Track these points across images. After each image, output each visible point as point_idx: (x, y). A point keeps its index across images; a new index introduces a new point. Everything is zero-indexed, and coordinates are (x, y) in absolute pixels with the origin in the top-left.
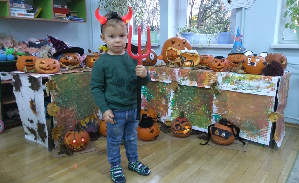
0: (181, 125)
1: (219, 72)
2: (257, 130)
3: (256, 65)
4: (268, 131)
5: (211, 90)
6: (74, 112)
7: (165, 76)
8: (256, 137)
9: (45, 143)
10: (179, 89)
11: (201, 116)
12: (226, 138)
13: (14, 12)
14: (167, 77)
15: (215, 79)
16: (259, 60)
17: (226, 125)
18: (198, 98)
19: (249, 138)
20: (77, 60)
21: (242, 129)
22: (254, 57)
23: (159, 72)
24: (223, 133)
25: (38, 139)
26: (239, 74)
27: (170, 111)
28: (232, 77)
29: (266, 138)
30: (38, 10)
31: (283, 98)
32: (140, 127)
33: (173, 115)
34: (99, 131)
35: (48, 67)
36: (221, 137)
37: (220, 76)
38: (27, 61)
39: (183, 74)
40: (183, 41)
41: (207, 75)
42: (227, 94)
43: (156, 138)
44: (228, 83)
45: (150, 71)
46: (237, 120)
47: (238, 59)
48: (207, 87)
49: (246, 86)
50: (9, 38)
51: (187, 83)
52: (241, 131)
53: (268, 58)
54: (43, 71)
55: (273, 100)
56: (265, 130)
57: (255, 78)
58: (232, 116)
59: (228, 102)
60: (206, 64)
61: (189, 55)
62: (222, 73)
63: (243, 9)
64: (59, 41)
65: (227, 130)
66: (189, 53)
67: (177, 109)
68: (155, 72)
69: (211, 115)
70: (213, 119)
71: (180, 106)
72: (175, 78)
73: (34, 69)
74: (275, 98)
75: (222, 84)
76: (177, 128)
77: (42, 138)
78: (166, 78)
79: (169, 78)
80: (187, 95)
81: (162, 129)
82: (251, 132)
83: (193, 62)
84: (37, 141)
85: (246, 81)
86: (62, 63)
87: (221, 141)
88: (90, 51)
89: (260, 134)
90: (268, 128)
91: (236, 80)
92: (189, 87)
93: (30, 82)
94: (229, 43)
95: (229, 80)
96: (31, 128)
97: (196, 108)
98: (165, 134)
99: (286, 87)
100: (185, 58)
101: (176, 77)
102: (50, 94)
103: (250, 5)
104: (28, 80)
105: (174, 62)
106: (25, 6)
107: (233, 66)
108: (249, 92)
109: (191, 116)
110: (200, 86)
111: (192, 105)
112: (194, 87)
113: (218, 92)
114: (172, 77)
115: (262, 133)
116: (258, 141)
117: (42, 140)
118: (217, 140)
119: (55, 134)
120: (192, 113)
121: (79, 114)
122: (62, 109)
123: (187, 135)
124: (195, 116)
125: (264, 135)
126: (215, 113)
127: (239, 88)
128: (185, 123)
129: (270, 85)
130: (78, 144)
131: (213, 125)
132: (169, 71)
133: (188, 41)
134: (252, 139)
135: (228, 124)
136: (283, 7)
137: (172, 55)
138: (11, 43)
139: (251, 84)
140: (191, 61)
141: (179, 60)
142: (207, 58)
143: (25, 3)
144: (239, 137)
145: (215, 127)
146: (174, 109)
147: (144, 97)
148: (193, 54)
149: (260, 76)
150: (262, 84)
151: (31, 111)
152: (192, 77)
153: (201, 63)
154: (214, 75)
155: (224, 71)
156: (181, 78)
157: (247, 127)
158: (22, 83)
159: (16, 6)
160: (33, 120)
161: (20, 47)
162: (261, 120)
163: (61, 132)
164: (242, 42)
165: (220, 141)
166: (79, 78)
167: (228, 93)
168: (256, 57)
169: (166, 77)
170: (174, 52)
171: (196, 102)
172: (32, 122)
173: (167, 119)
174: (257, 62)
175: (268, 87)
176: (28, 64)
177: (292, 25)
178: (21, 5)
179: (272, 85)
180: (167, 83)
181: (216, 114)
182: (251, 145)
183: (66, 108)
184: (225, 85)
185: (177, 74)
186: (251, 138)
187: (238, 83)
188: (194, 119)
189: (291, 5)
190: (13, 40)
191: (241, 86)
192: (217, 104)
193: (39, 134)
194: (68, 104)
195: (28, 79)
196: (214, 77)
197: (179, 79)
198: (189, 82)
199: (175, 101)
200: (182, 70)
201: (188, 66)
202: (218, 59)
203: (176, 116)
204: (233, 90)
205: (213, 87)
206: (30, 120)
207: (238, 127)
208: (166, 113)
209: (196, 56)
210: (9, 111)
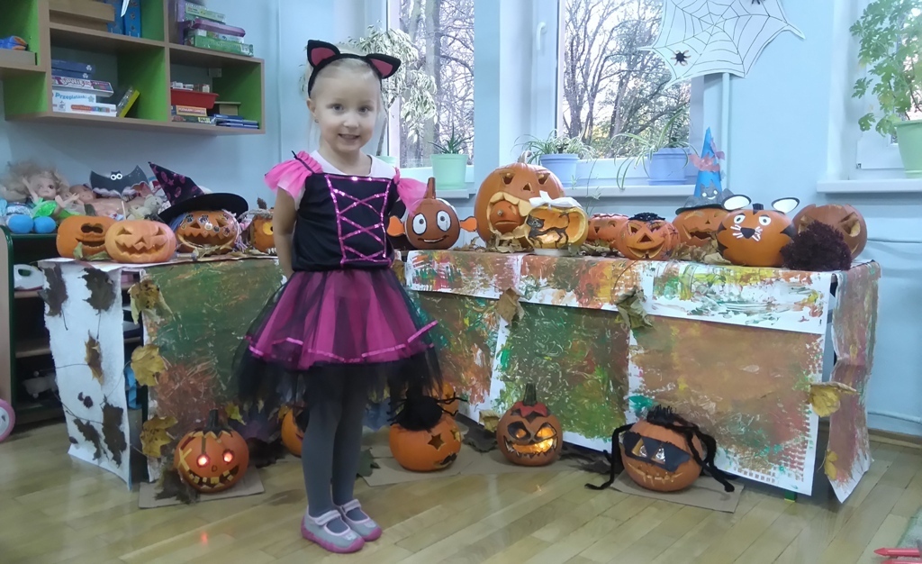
0: (526, 423)
1: (646, 262)
2: (771, 445)
3: (758, 236)
4: (806, 447)
5: (621, 318)
6: (211, 378)
7: (481, 278)
8: (770, 467)
9: (122, 465)
10: (525, 316)
11: (591, 401)
12: (669, 467)
13: (60, 100)
14: (487, 281)
15: (633, 281)
16: (769, 220)
17: (669, 426)
18: (582, 344)
19: (745, 473)
20: (227, 230)
21: (725, 444)
22: (754, 213)
23: (462, 265)
24: (661, 452)
25: (103, 455)
26: (706, 264)
27: (497, 385)
28: (686, 275)
29: (801, 472)
30: (130, 98)
31: (855, 344)
32: (399, 428)
33: (505, 397)
34: (281, 440)
35: (141, 244)
36: (653, 463)
37: (648, 271)
38: (86, 228)
39: (535, 271)
40: (538, 175)
41: (608, 271)
42: (672, 327)
43: (450, 460)
44: (674, 293)
45: (438, 263)
46: (706, 411)
47: (708, 223)
48: (607, 307)
49: (730, 301)
51: (547, 295)
52: (720, 449)
53: (803, 219)
55: (818, 347)
56: (798, 445)
57: (758, 278)
58: (688, 399)
59: (675, 356)
60: (610, 240)
61: (554, 214)
62: (655, 264)
63: (726, 77)
64: (179, 176)
65: (673, 443)
67: (518, 377)
68: (451, 267)
69: (625, 398)
70: (630, 408)
71: (527, 369)
72: (512, 282)
73: (104, 252)
74: (823, 337)
75: (654, 298)
76: (513, 434)
77: (113, 452)
78: (486, 284)
79: (492, 282)
80: (547, 336)
81: (471, 440)
82: (752, 451)
83: (565, 234)
84: (100, 462)
85: (730, 286)
86: (186, 238)
87: (654, 477)
88: (262, 204)
89: (782, 458)
90: (807, 438)
91: (697, 283)
92: (552, 310)
93: (89, 286)
94: (684, 183)
95: (676, 285)
96: (84, 422)
97: (576, 375)
98: (478, 454)
99: (863, 308)
100: (542, 221)
101: (514, 280)
102: (140, 321)
103: (747, 64)
104: (84, 282)
105: (512, 237)
106: (93, 85)
107: (690, 243)
108: (740, 320)
109: (562, 400)
110: (587, 304)
111: (564, 366)
112: (567, 308)
113: (643, 322)
114: (501, 280)
115: (788, 455)
116: (776, 481)
117: (114, 459)
118: (643, 474)
119: (151, 441)
120: (563, 391)
121: (223, 385)
122: (176, 365)
123: (546, 459)
124: (574, 402)
125: (793, 462)
126: (636, 391)
127: (709, 308)
128: (540, 421)
129: (807, 297)
130: (213, 471)
131: (630, 426)
132: (494, 263)
133: (553, 176)
134: (757, 476)
135: (676, 424)
136: (851, 68)
137: (503, 215)
139: (745, 297)
140: (560, 231)
141: (524, 231)
142: (613, 223)
143: (92, 77)
144: (716, 468)
145: (634, 433)
146: (508, 380)
148: (565, 208)
149: (774, 270)
150: (781, 294)
151: (89, 371)
152: (562, 278)
153: (590, 239)
154: (629, 271)
155: (661, 259)
156: (529, 282)
157: (741, 436)
158: (69, 292)
159: (70, 85)
160: (92, 397)
162: (783, 411)
163: (167, 433)
164: (719, 172)
165: (649, 477)
166: (225, 278)
168: (760, 211)
169: (484, 281)
170: (510, 207)
171: (575, 357)
172: (88, 402)
173: (488, 411)
174: (762, 227)
175: (801, 305)
176: (87, 236)
177: (882, 120)
179: (812, 297)
180: (486, 299)
181: (640, 392)
182: (753, 494)
183: (188, 363)
184: (662, 300)
185: (517, 270)
186: (754, 473)
187: (705, 295)
188: (569, 410)
189: (874, 60)
191: (715, 303)
192: (641, 362)
193: (106, 441)
194: (194, 353)
195: (84, 277)
196: (628, 277)
197: (523, 285)
198: (553, 295)
199: (511, 352)
200: (532, 258)
201: (550, 246)
202: (642, 223)
203: (515, 400)
204: (690, 314)
205: (626, 308)
206: (84, 397)
207: (712, 435)
208: (486, 392)
209: (575, 215)
210: (33, 377)
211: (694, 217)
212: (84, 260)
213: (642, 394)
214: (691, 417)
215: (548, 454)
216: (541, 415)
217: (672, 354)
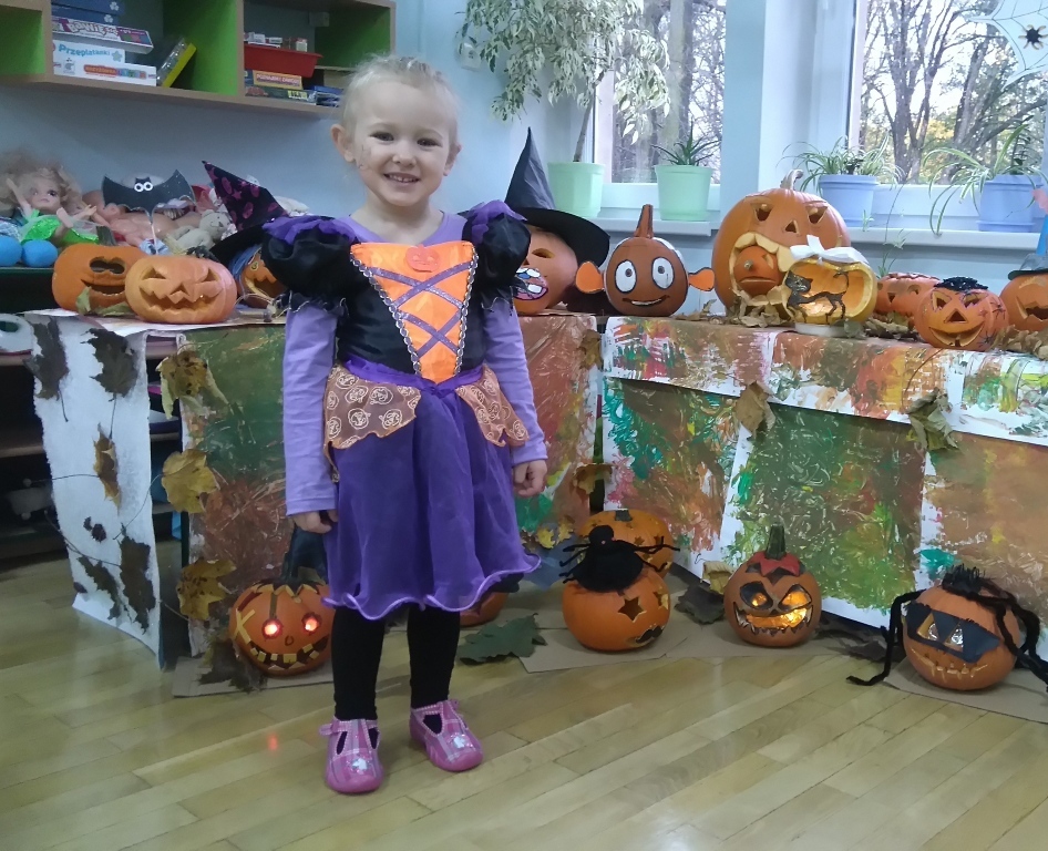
0: (767, 585)
1: (954, 353)
5: (915, 434)
7: (713, 364)
9: (149, 629)
10: (774, 423)
11: (867, 555)
14: (723, 369)
15: (935, 380)
17: (972, 596)
18: (858, 469)
23: (687, 342)
24: (958, 634)
25: (123, 613)
26: (1041, 360)
28: (1011, 375)
32: (576, 586)
35: (179, 294)
36: (946, 649)
37: (956, 367)
39: (794, 357)
40: (809, 208)
41: (899, 364)
42: (986, 452)
43: (651, 636)
44: (992, 401)
46: (1029, 575)
48: (895, 416)
50: (46, 171)
51: (809, 396)
52: (1046, 632)
54: (155, 309)
58: (1004, 555)
59: (989, 493)
60: (909, 315)
61: (827, 271)
62: (967, 356)
64: (249, 186)
65: (977, 621)
66: (823, 260)
67: (762, 514)
68: (670, 344)
69: (916, 551)
70: (922, 567)
71: (777, 503)
72: (759, 373)
75: (964, 407)
76: (748, 601)
77: (136, 609)
78: (721, 374)
79: (730, 371)
80: (807, 456)
81: (688, 605)
84: (117, 623)
87: (946, 669)
91: (1027, 388)
92: (816, 418)
94: (1030, 229)
95: (996, 389)
96: (96, 563)
97: (847, 516)
98: (696, 626)
100: (808, 282)
105: (765, 303)
107: (1022, 325)
110: (867, 411)
111: (830, 500)
112: (837, 415)
113: (946, 442)
114: (744, 369)
117: (138, 619)
118: (930, 663)
119: (194, 595)
120: (828, 538)
123: (795, 637)
124: (842, 554)
126: (930, 543)
127: (1040, 426)
128: (788, 581)
130: (286, 644)
131: (917, 594)
132: (733, 342)
133: (832, 211)
135: (985, 593)
137: (753, 268)
138: (52, 193)
140: (833, 299)
141: (780, 294)
142: (915, 289)
144: (1039, 657)
145: (922, 605)
146: (749, 518)
151: (100, 487)
152: (833, 371)
153: (880, 310)
154: (930, 364)
155: (979, 348)
159: (83, 34)
160: (103, 524)
161: (89, 211)
163: (220, 585)
167: (988, 448)
169: (717, 368)
171: (846, 488)
173: (715, 563)
181: (937, 544)
183: (253, 479)
184: (974, 410)
185: (768, 355)
187: (1036, 405)
188: (835, 566)
190: (59, 179)
192: (940, 501)
193: (126, 593)
194: (263, 465)
195: (91, 342)
196: (928, 374)
197: (776, 378)
198: (818, 395)
199: (755, 477)
200: (790, 338)
201: (819, 321)
202: (952, 293)
203: (757, 548)
204: (1014, 433)
205: (922, 420)
206: (93, 525)
207: (1035, 610)
208: (715, 534)
209: (856, 274)
210: (23, 487)
211: (1031, 285)
212: (93, 314)
213: (940, 547)
214: (1006, 583)
215: (798, 631)
216: (792, 574)
217: (984, 491)
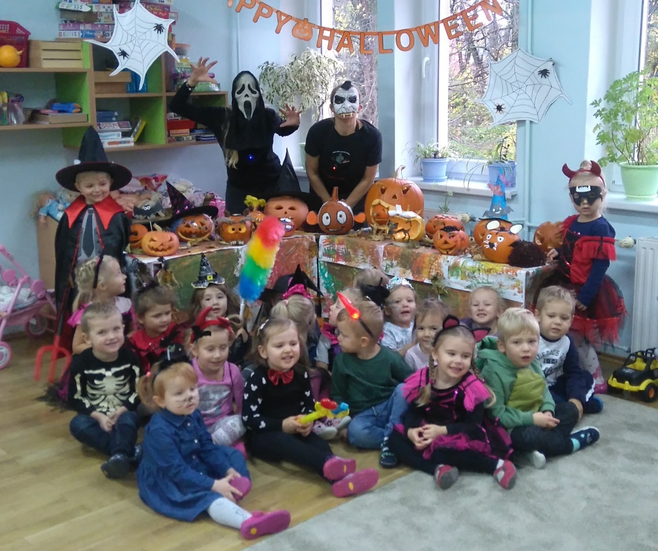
1: (445, 256)
3: (496, 248)
5: (434, 288)
7: (362, 257)
14: (365, 259)
15: (438, 267)
16: (503, 239)
20: (206, 228)
23: (351, 248)
26: (475, 260)
28: (463, 266)
35: (161, 247)
37: (446, 262)
39: (391, 256)
42: (458, 295)
44: (458, 276)
45: (338, 245)
48: (427, 281)
51: (397, 271)
54: (153, 252)
57: (494, 271)
62: (450, 258)
63: (528, 123)
66: (402, 216)
68: (345, 248)
73: (141, 250)
75: (449, 278)
78: (364, 261)
79: (368, 260)
83: (409, 234)
85: (483, 274)
91: (468, 271)
95: (459, 271)
100: (396, 224)
101: (379, 260)
103: (540, 114)
105: (385, 228)
110: (417, 278)
113: (444, 291)
114: (373, 259)
137: (378, 215)
139: (490, 280)
140: (405, 231)
142: (444, 223)
147: (328, 294)
148: (409, 218)
149: (503, 267)
150: (505, 281)
152: (405, 262)
154: (437, 261)
155: (454, 255)
156: (387, 262)
167: (459, 293)
169: (363, 259)
170: (383, 209)
174: (498, 242)
175: (514, 287)
178: (113, 125)
179: (518, 283)
185: (381, 254)
191: (476, 283)
196: (436, 265)
197: (385, 264)
198: (400, 271)
200: (389, 248)
201: (400, 241)
204: (465, 288)
205: (435, 283)
209: (415, 222)
217: (460, 309)
